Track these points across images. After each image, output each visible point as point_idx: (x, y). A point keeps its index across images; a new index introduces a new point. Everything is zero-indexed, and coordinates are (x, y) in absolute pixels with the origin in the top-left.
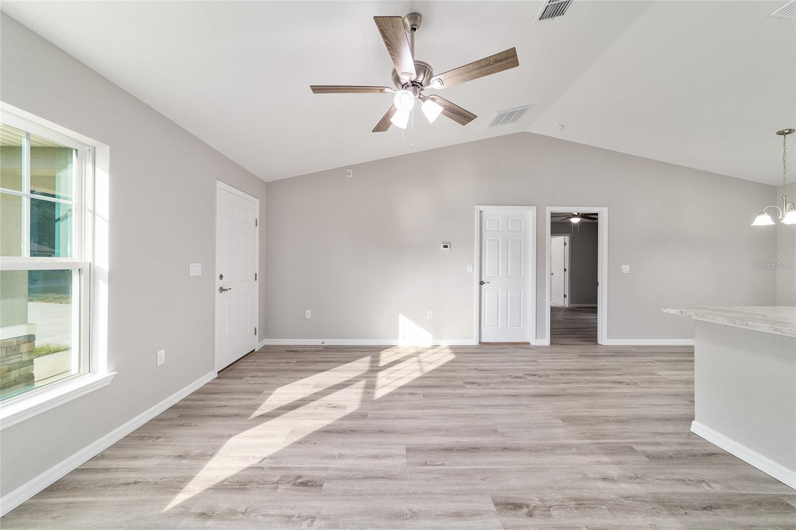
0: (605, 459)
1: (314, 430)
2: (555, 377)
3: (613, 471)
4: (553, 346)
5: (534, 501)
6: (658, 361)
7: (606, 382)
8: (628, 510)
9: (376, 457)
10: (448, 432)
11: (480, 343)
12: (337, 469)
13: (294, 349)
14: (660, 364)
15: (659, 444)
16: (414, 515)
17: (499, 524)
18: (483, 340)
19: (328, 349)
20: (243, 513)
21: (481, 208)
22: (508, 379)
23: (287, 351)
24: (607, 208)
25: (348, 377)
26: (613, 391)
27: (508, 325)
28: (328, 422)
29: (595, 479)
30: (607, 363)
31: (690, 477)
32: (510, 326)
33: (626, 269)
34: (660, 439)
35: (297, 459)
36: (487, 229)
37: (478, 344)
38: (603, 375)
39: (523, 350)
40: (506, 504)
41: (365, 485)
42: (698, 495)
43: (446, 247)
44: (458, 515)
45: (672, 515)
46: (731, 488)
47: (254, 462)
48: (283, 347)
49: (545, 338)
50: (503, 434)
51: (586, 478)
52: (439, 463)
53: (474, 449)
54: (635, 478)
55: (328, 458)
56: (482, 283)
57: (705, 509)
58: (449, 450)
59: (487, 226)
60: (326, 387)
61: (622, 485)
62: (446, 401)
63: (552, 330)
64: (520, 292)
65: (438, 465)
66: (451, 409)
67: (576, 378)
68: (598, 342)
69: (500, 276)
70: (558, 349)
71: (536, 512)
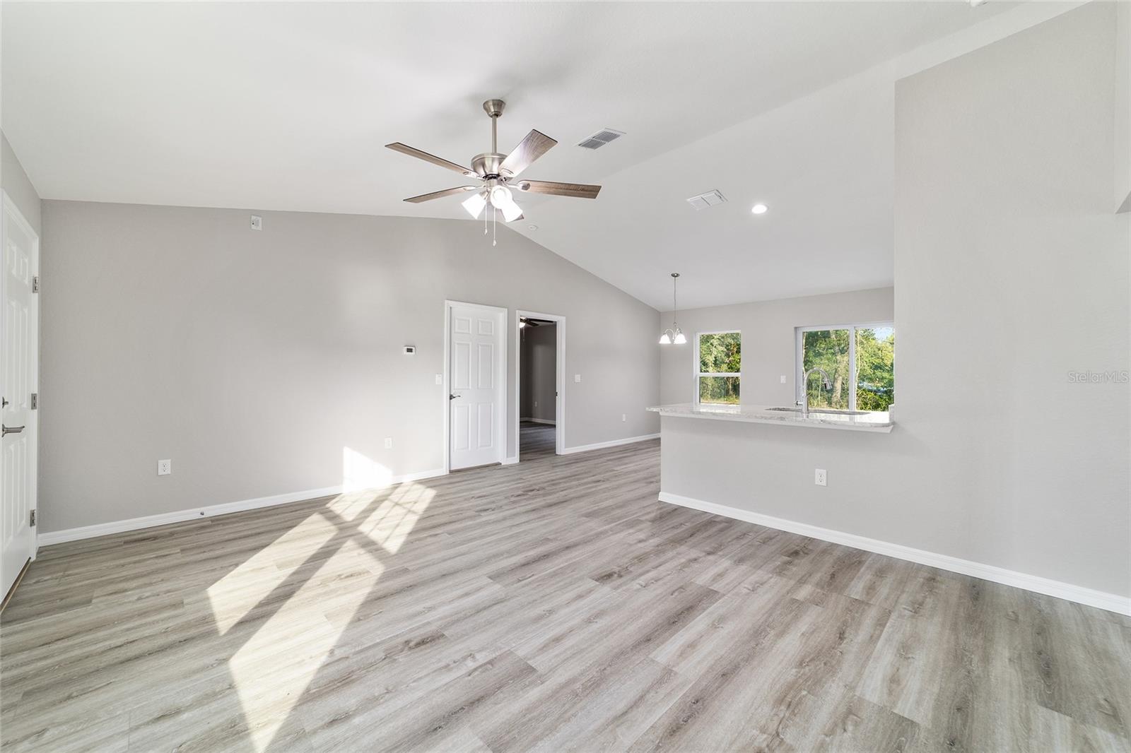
0: (631, 531)
1: (360, 604)
2: (550, 488)
3: (642, 536)
4: (522, 463)
5: (616, 569)
6: (608, 460)
7: (589, 483)
8: (663, 552)
9: (467, 594)
10: (510, 553)
11: (450, 471)
12: (441, 619)
13: (145, 535)
14: (610, 462)
15: (650, 513)
16: (551, 612)
17: (609, 589)
18: (452, 469)
19: (218, 521)
20: (387, 693)
21: (452, 303)
22: (513, 499)
23: (126, 543)
24: (565, 318)
25: (318, 543)
26: (599, 488)
27: (479, 445)
28: (367, 590)
29: (636, 543)
30: (577, 469)
31: (676, 524)
32: (481, 446)
33: (578, 378)
34: (648, 510)
35: (379, 632)
36: (456, 330)
37: (448, 473)
38: (583, 479)
39: (497, 471)
40: (602, 577)
41: (486, 615)
42: (683, 531)
43: (410, 350)
44: (580, 597)
45: (682, 545)
46: (693, 522)
47: (324, 659)
48: (111, 538)
49: (515, 456)
50: (556, 539)
51: (631, 545)
52: (529, 575)
53: (545, 557)
54: (653, 535)
55: (416, 616)
56: (451, 397)
57: (691, 536)
58: (526, 564)
59: (456, 329)
60: (303, 562)
61: (651, 541)
62: (475, 532)
63: (522, 446)
64: (491, 406)
65: (530, 577)
66: (489, 536)
67: (565, 485)
68: (557, 453)
69: (470, 387)
70: (528, 464)
71: (622, 574)
